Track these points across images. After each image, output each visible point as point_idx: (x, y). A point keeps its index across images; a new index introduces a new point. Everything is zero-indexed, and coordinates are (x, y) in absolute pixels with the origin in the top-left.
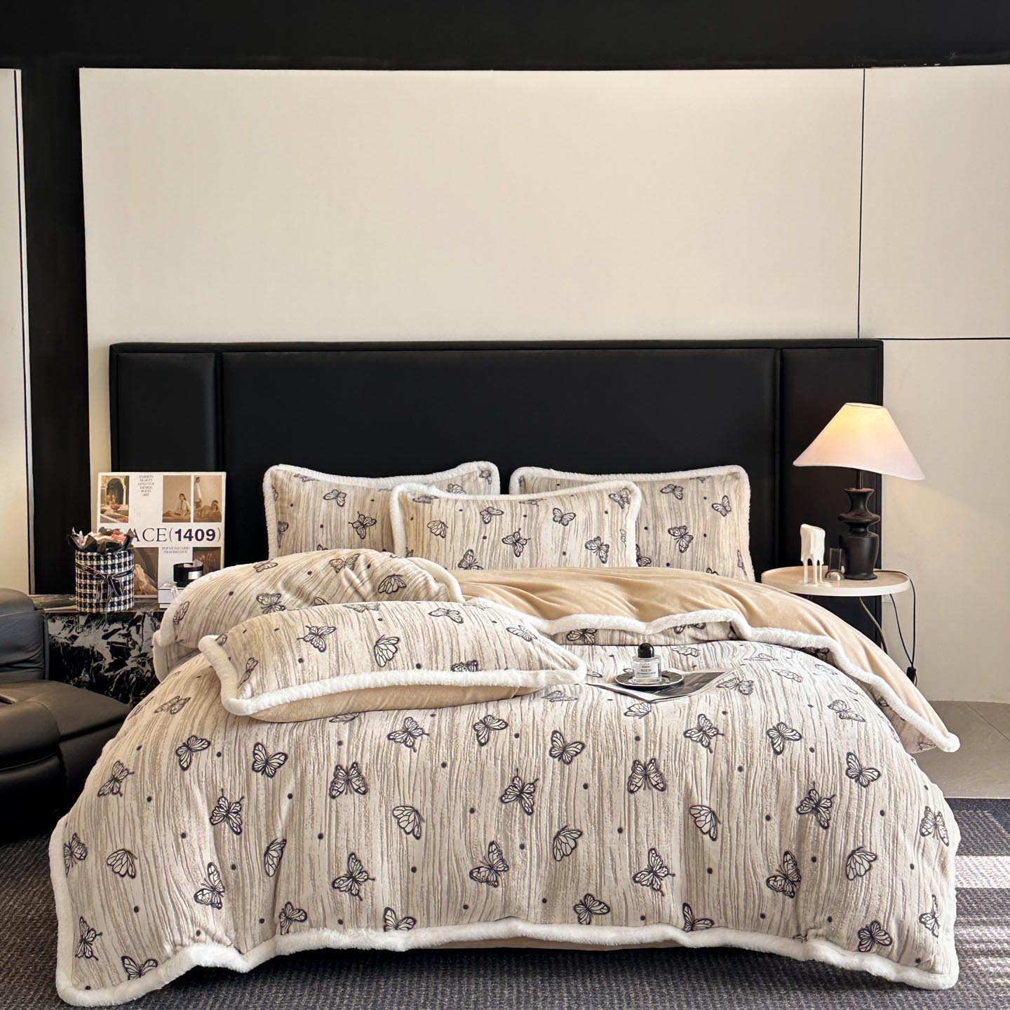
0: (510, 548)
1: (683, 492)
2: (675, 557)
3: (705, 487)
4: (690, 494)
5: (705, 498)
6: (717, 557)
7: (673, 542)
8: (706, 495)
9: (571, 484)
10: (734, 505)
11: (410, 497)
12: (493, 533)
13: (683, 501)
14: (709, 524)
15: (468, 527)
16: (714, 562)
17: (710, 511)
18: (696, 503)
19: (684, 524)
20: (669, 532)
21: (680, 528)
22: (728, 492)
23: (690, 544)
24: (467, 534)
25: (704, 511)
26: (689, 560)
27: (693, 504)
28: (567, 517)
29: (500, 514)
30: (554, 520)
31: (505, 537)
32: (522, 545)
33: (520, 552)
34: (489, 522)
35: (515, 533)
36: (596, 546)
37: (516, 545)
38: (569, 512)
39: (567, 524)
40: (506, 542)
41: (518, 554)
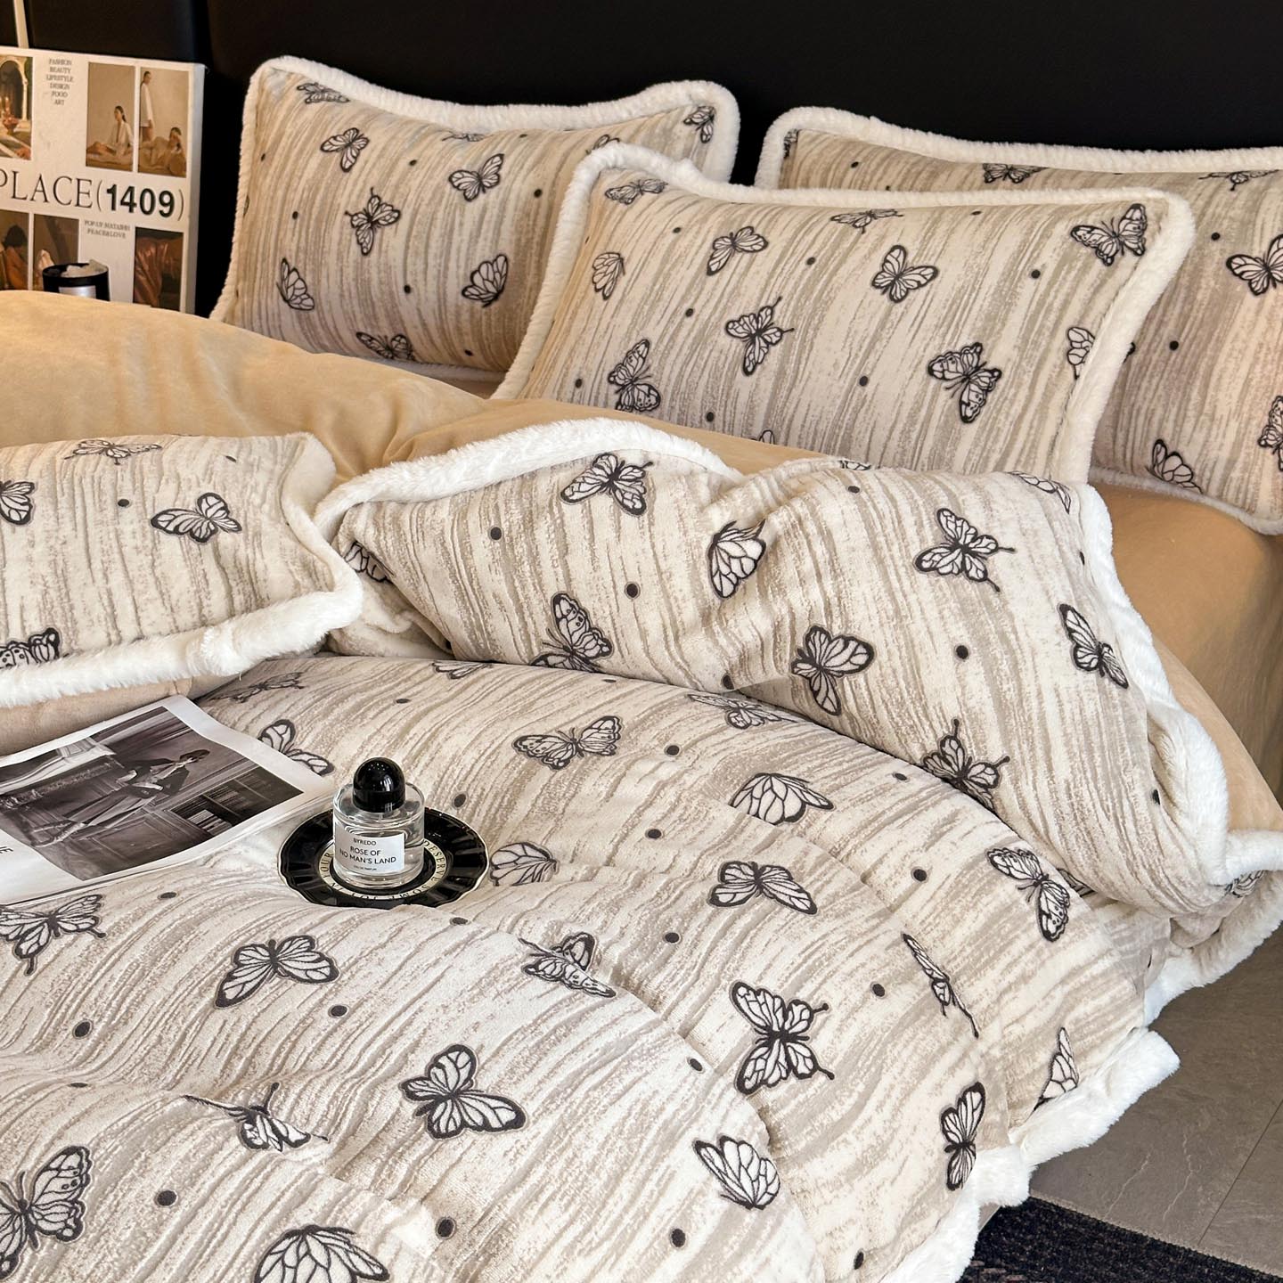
28: (912, 278)
29: (755, 251)
30: (873, 284)
31: (736, 318)
32: (769, 344)
33: (757, 363)
34: (717, 271)
35: (762, 310)
36: (960, 369)
37: (753, 342)
38: (925, 264)
39: (903, 298)
40: (732, 332)
41: (750, 369)
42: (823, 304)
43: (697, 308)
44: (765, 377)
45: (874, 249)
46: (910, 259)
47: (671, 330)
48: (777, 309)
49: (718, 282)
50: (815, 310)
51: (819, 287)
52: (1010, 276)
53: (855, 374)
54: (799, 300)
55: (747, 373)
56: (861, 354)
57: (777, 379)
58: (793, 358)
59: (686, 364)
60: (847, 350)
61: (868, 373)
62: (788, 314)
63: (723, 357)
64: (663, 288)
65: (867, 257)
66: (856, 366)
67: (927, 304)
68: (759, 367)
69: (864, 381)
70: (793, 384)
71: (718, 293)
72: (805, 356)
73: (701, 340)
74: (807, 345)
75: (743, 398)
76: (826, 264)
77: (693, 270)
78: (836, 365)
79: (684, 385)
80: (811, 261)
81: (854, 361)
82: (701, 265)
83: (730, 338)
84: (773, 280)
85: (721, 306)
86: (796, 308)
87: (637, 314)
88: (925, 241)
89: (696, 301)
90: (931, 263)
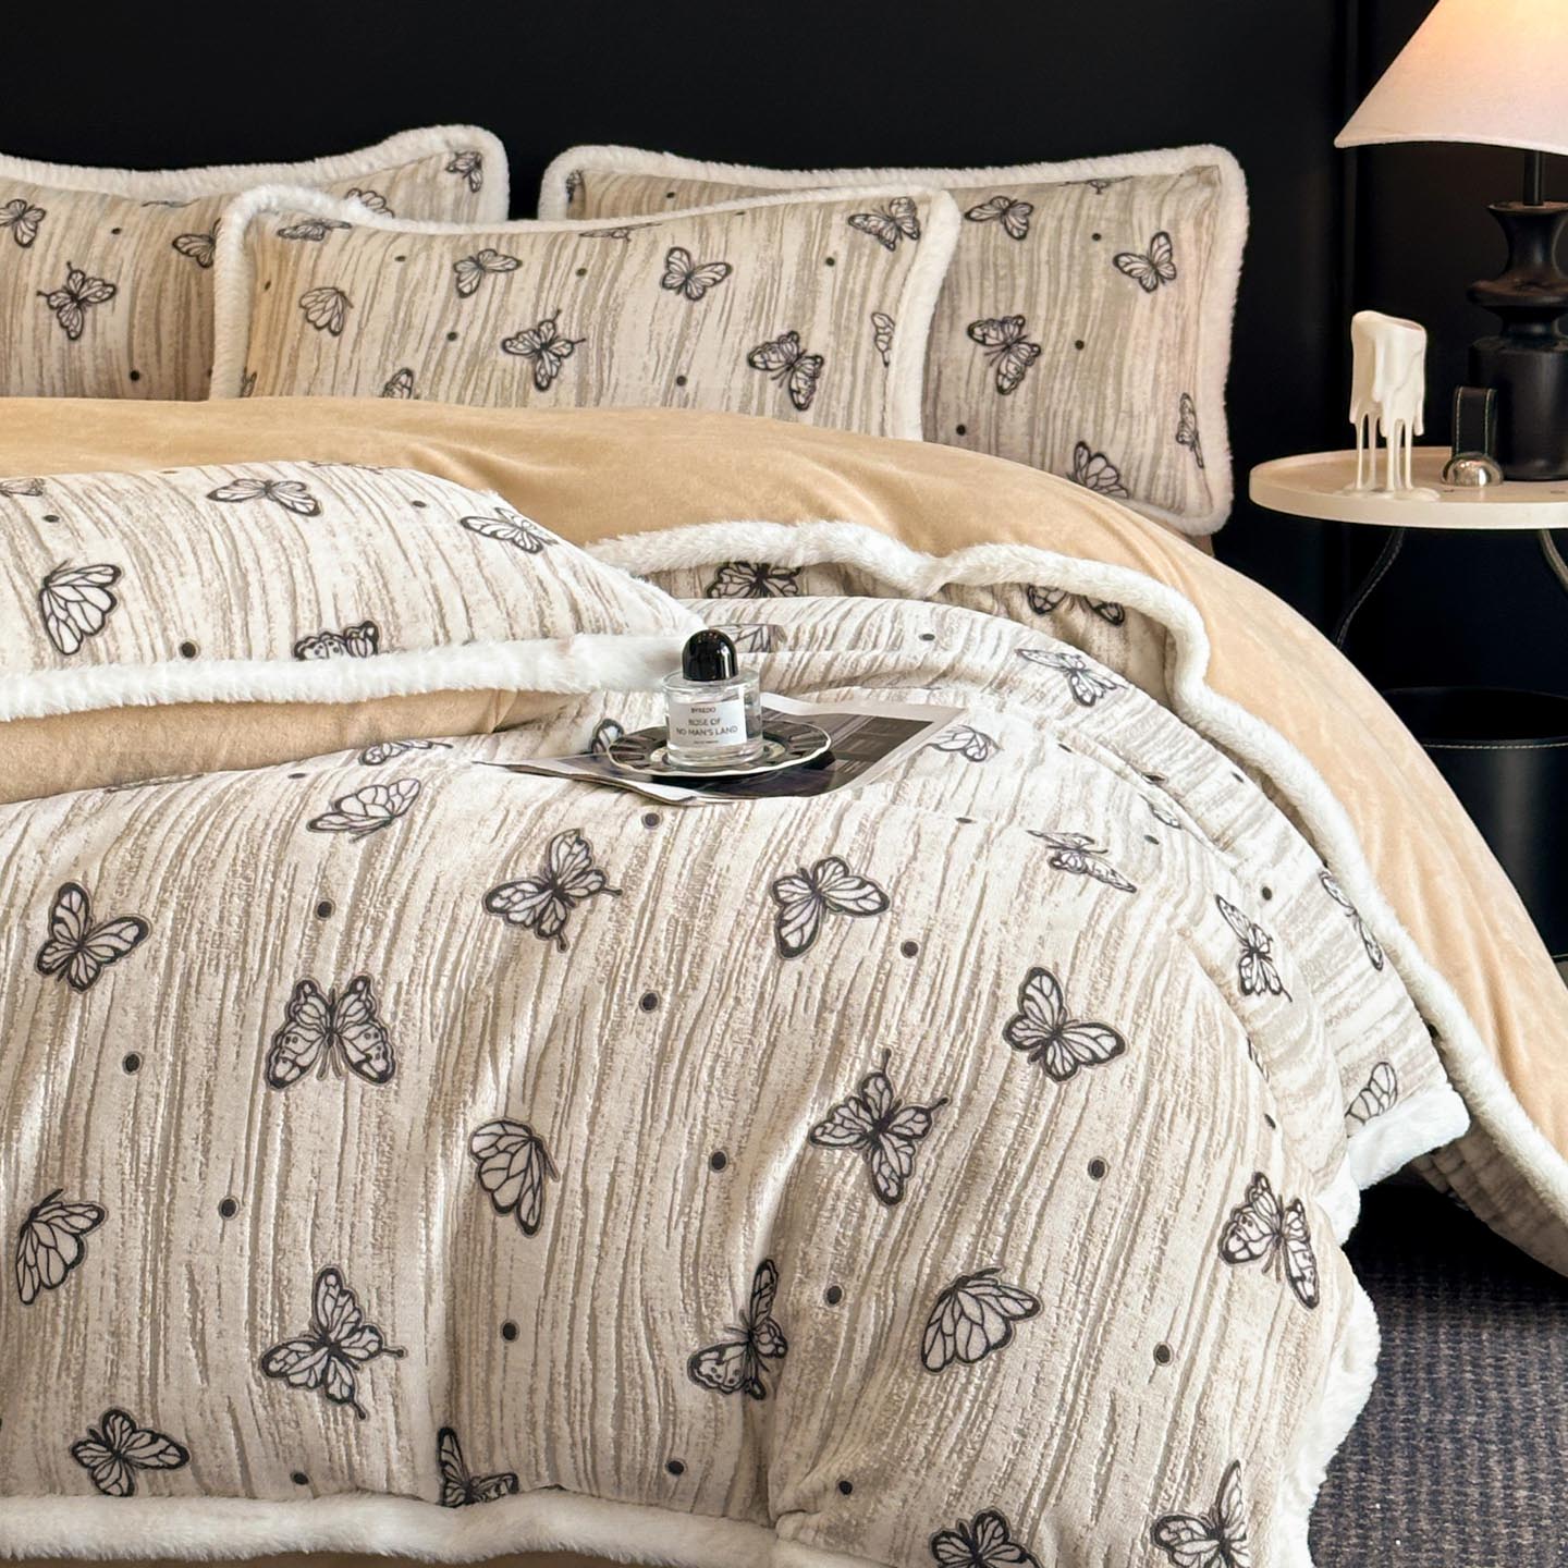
0: (522, 365)
1: (1032, 219)
2: (984, 407)
3: (1102, 206)
4: (1051, 224)
5: (1097, 237)
6: (1110, 412)
7: (979, 362)
8: (1102, 228)
9: (709, 191)
10: (1188, 257)
11: (273, 224)
12: (478, 323)
13: (1026, 244)
14: (1095, 312)
15: (411, 302)
16: (1099, 422)
17: (1105, 273)
18: (1065, 251)
19: (1018, 310)
20: (970, 332)
21: (1003, 322)
22: (1175, 223)
23: (1030, 371)
24: (402, 325)
25: (1086, 273)
26: (1021, 418)
27: (1055, 252)
28: (705, 276)
29: (509, 270)
30: (664, 285)
32: (560, 357)
33: (551, 377)
34: (472, 293)
35: (541, 324)
36: (782, 358)
37: (541, 358)
39: (702, 295)
40: (512, 350)
41: (544, 384)
55: (540, 388)
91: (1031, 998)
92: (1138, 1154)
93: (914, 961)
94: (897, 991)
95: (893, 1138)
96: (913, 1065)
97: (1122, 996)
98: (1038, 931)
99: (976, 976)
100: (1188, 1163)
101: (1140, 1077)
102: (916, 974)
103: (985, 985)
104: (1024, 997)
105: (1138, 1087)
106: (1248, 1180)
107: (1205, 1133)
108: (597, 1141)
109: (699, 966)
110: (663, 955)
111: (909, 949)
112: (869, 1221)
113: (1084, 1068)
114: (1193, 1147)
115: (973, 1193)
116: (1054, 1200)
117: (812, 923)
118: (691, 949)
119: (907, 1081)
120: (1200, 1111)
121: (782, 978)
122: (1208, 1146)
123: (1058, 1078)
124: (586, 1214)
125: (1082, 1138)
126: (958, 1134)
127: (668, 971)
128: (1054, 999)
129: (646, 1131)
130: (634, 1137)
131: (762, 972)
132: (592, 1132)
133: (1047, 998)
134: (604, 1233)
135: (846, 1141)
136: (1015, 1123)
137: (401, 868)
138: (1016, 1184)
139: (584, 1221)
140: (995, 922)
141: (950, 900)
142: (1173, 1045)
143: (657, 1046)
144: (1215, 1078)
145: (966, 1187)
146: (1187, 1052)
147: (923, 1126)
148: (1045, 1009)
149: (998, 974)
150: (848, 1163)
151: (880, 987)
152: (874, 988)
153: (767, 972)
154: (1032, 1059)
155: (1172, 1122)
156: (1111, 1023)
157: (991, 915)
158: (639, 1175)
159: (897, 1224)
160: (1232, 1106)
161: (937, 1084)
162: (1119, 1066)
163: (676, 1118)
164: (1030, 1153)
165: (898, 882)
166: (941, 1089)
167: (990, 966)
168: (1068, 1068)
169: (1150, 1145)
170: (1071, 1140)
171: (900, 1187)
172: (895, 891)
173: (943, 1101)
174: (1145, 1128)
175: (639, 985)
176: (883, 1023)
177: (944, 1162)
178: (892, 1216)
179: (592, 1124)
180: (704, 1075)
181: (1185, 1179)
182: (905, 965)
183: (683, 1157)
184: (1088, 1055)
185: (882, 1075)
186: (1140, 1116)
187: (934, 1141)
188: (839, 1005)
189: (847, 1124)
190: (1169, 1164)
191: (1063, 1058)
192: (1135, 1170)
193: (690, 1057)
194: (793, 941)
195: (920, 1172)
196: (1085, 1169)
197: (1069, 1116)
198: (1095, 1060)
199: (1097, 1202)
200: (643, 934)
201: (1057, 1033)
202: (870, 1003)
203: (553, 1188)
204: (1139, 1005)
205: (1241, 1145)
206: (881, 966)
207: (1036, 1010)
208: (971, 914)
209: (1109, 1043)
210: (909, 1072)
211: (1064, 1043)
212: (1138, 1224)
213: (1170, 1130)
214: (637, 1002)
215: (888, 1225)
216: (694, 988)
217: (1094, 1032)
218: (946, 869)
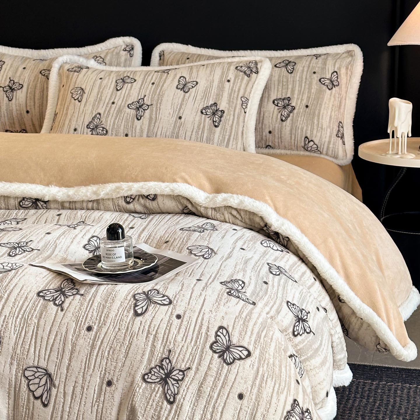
20: (274, 102)
21: (284, 99)
28: (190, 85)
29: (132, 83)
30: (177, 88)
31: (131, 103)
32: (144, 110)
33: (141, 116)
34: (120, 89)
35: (140, 99)
36: (211, 111)
37: (139, 110)
38: (193, 80)
39: (188, 91)
40: (130, 107)
41: (139, 118)
42: (161, 96)
43: (116, 101)
44: (145, 120)
45: (174, 78)
46: (187, 79)
47: (108, 109)
48: (145, 99)
49: (121, 93)
50: (158, 98)
51: (158, 91)
52: (221, 82)
53: (177, 116)
54: (152, 95)
55: (138, 119)
56: (178, 110)
57: (150, 121)
58: (154, 113)
59: (116, 119)
60: (173, 109)
61: (181, 115)
62: (149, 100)
63: (129, 116)
64: (101, 96)
65: (173, 80)
66: (177, 113)
67: (197, 92)
68: (142, 118)
69: (180, 118)
70: (156, 121)
71: (122, 96)
72: (158, 112)
73: (120, 111)
74: (158, 109)
75: (138, 127)
76: (159, 84)
77: (111, 89)
78: (170, 114)
79: (116, 126)
80: (153, 84)
81: (176, 112)
82: (114, 89)
83: (130, 110)
84: (141, 91)
85: (124, 100)
86: (152, 98)
87: (93, 105)
88: (191, 74)
89: (115, 99)
90: (195, 80)
91: (219, 336)
92: (255, 391)
93: (180, 321)
94: (174, 330)
95: (172, 380)
96: (179, 355)
97: (250, 337)
98: (222, 314)
99: (201, 327)
100: (272, 395)
101: (256, 365)
102: (181, 325)
103: (204, 330)
104: (217, 335)
105: (255, 368)
106: (292, 402)
107: (277, 386)
108: (69, 375)
109: (107, 318)
110: (95, 314)
111: (179, 317)
112: (164, 410)
113: (237, 361)
114: (273, 390)
115: (200, 403)
116: (226, 407)
117: (146, 306)
118: (105, 312)
119: (177, 360)
120: (276, 377)
121: (135, 322)
122: (279, 389)
123: (228, 364)
124: (64, 400)
125: (236, 385)
126: (194, 381)
127: (97, 319)
128: (227, 337)
129: (86, 372)
130: (81, 374)
131: (128, 320)
132: (67, 372)
133: (225, 336)
134: (70, 407)
135: (156, 381)
136: (213, 379)
137: (11, 282)
138: (213, 401)
139: (64, 403)
140: (208, 310)
141: (193, 302)
142: (267, 355)
143: (91, 343)
144: (280, 367)
145: (197, 401)
146: (272, 357)
147: (182, 377)
148: (224, 340)
149: (208, 327)
150: (157, 389)
151: (168, 328)
152: (166, 328)
153: (130, 321)
154: (219, 357)
155: (266, 381)
156: (246, 346)
157: (207, 308)
158: (83, 388)
159: (173, 412)
160: (286, 376)
161: (187, 362)
162: (249, 361)
163: (96, 368)
164: (218, 389)
165: (176, 296)
166: (188, 364)
167: (205, 324)
168: (231, 361)
169: (259, 389)
170: (232, 386)
171: (174, 398)
172: (174, 299)
173: (189, 368)
174: (257, 382)
175: (86, 323)
176: (169, 341)
177: (189, 390)
178: (172, 408)
179: (68, 369)
180: (106, 354)
181: (271, 401)
182: (177, 322)
183: (98, 382)
184: (238, 356)
185: (168, 358)
186: (256, 378)
187: (186, 383)
188: (154, 333)
189: (156, 374)
190: (265, 395)
191: (230, 357)
192: (254, 397)
193: (102, 348)
194: (139, 311)
195: (181, 393)
196: (236, 396)
197: (232, 377)
198: (241, 358)
199: (241, 409)
200: (89, 307)
201: (228, 348)
202: (165, 333)
203: (54, 391)
204: (256, 341)
205: (289, 390)
206: (169, 321)
207: (221, 340)
208: (200, 307)
209: (246, 353)
210: (177, 358)
211: (230, 352)
212: (255, 416)
213: (266, 384)
214: (85, 328)
215: (170, 411)
216: (105, 325)
217: (240, 349)
218: (192, 294)
